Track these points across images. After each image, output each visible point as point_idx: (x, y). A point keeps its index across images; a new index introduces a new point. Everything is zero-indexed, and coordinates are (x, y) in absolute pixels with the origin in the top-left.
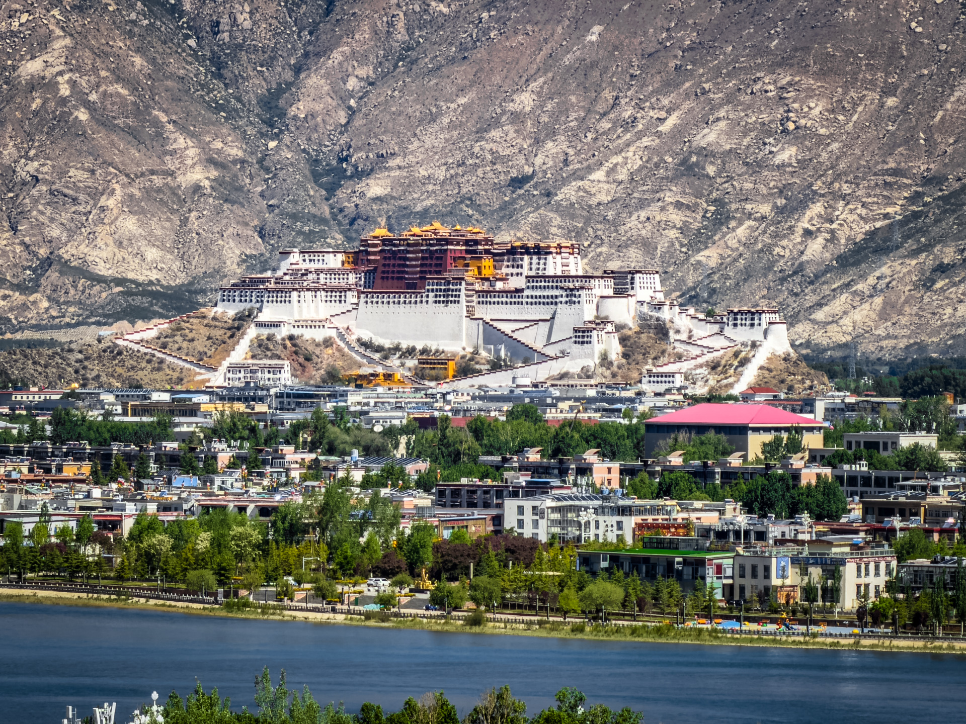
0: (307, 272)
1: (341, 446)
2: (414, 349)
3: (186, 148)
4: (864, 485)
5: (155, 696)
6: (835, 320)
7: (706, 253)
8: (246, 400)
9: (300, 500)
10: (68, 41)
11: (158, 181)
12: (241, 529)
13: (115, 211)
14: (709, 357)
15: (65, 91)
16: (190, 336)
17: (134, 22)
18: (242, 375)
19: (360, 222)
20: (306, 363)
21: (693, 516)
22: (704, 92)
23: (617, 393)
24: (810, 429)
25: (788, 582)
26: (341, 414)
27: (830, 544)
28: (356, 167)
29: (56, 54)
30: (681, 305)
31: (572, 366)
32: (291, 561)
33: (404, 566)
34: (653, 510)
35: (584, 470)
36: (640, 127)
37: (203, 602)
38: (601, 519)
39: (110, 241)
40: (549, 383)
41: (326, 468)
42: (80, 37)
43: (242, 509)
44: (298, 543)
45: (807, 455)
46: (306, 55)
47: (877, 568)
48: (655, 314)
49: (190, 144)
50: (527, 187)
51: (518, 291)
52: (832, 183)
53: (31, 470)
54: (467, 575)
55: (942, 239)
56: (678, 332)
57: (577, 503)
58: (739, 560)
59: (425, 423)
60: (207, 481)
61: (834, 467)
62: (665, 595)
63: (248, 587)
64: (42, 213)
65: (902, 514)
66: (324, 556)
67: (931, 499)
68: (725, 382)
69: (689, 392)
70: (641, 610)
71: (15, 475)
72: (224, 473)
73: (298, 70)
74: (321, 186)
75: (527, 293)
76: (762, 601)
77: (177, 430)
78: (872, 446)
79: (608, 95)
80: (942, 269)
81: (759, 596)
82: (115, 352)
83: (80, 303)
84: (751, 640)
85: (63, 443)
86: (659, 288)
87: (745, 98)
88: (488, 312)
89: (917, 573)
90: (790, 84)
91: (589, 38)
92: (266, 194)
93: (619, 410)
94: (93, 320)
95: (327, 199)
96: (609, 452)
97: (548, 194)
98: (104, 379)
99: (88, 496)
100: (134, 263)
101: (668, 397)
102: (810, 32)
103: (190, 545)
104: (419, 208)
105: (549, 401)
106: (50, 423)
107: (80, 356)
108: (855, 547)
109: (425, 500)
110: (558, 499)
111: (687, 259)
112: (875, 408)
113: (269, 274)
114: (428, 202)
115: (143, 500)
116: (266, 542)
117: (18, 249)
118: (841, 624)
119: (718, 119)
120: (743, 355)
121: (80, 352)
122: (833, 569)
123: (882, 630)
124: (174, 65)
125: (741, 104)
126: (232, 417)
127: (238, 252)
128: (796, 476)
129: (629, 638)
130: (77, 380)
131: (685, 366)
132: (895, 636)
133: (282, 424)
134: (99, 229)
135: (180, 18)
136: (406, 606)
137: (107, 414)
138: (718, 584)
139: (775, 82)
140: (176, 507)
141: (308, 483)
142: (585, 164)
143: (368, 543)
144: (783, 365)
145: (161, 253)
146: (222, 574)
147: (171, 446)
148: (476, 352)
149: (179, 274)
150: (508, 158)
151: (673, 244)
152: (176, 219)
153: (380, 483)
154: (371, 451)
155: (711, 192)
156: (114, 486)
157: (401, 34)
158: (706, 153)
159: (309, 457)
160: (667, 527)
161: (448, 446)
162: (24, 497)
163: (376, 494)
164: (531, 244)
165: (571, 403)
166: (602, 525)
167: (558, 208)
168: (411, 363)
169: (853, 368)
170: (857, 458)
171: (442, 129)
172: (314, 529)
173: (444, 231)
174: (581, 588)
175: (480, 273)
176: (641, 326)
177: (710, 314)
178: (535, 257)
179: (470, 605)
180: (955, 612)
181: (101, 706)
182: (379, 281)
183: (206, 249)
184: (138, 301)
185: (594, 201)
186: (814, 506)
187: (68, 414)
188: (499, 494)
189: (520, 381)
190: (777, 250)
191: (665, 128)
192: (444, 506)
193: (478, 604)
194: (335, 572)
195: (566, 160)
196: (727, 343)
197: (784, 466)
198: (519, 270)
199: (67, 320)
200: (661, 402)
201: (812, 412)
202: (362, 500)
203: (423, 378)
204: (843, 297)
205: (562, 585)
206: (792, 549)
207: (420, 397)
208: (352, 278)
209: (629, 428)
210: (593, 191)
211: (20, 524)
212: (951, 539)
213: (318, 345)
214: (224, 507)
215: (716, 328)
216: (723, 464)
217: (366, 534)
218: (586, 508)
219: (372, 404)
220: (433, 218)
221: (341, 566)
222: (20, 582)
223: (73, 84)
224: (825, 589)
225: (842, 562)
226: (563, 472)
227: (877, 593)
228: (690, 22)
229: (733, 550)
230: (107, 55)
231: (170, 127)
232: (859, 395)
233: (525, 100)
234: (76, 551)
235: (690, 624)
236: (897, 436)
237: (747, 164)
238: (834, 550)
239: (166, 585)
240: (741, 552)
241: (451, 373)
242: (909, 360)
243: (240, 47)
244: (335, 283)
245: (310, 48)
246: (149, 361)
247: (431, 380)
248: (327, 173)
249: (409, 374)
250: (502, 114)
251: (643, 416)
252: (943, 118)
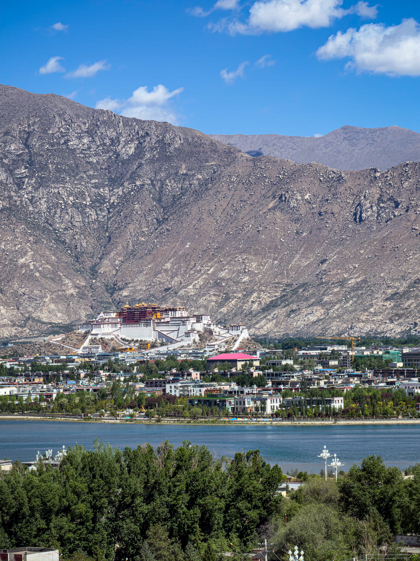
0: (106, 319)
1: (117, 370)
2: (138, 340)
3: (69, 283)
4: (272, 376)
5: (64, 447)
6: (262, 327)
7: (223, 309)
8: (88, 357)
9: (105, 386)
10: (32, 253)
11: (60, 293)
12: (88, 396)
13: (48, 302)
14: (225, 340)
15: (32, 267)
16: (71, 339)
17: (52, 246)
18: (87, 350)
19: (121, 303)
20: (106, 346)
21: (222, 387)
22: (221, 261)
23: (198, 351)
24: (256, 360)
25: (250, 406)
26: (117, 360)
27: (262, 394)
28: (119, 287)
29: (29, 256)
30: (216, 325)
31: (185, 344)
32: (103, 405)
33: (137, 405)
34: (210, 386)
35: (189, 375)
36: (202, 272)
37: (78, 418)
38: (195, 389)
39: (47, 311)
40: (178, 349)
41: (113, 377)
42: (36, 251)
43: (88, 390)
44: (105, 399)
45: (255, 368)
46: (103, 254)
47: (277, 401)
48: (209, 327)
49: (70, 282)
50: (169, 291)
51: (168, 322)
52: (259, 287)
53: (25, 381)
54: (156, 407)
55: (292, 302)
56: (216, 332)
57: (187, 384)
58: (236, 400)
59: (142, 362)
60: (78, 382)
61: (263, 371)
62: (214, 411)
63: (91, 413)
64: (26, 304)
65: (283, 384)
66: (113, 403)
67: (292, 380)
68: (230, 347)
69: (219, 350)
70: (207, 416)
71: (20, 382)
72: (83, 379)
73: (101, 259)
74: (109, 293)
75: (170, 322)
76: (243, 412)
77: (68, 367)
78: (274, 364)
79: (193, 263)
80: (293, 311)
81: (242, 410)
82: (49, 344)
83: (38, 330)
84: (240, 424)
85: (34, 372)
86: (209, 320)
87: (233, 263)
88: (159, 329)
89: (288, 402)
90: (246, 258)
91: (186, 246)
92: (93, 296)
93: (199, 356)
94: (43, 335)
95: (111, 297)
96: (196, 369)
97: (176, 293)
98: (46, 352)
99: (42, 388)
100: (54, 318)
101: (213, 352)
102: (251, 242)
103: (73, 401)
104: (138, 298)
105: (178, 354)
106: (30, 366)
107: (39, 346)
108: (270, 395)
109: (142, 385)
110: (182, 384)
111: (218, 311)
112: (274, 353)
113: (94, 320)
114: (140, 297)
115: (59, 388)
116: (96, 399)
117: (20, 315)
118: (267, 418)
119: (225, 269)
120: (235, 339)
121: (39, 345)
122: (264, 401)
123: (279, 419)
124: (64, 259)
125: (232, 264)
126: (85, 363)
127: (85, 313)
128: (252, 374)
129: (204, 424)
130: (38, 353)
131: (218, 343)
132: (282, 420)
133: (99, 364)
134: (43, 308)
135: (66, 244)
136: (138, 417)
137: (48, 363)
138: (230, 407)
139: (242, 257)
140: (69, 390)
141: (107, 382)
142: (187, 284)
143: (126, 398)
144: (247, 341)
145: (62, 315)
146: (83, 410)
147: (66, 372)
148: (156, 341)
149: (68, 321)
150: (164, 283)
151: (213, 307)
152: (66, 304)
153: (129, 380)
154: (126, 371)
155: (224, 291)
156: (50, 384)
157: (131, 247)
158: (222, 279)
159: (108, 374)
160: (214, 391)
161: (149, 369)
162: (23, 389)
163: (128, 384)
164: (172, 308)
165: (185, 355)
166: (195, 391)
167: (179, 297)
168: (137, 344)
169: (267, 341)
170: (270, 368)
171: (144, 275)
172: (110, 395)
173: (146, 305)
174: (189, 410)
175: (157, 317)
176: (204, 331)
177: (225, 327)
178: (173, 312)
179: (157, 416)
180: (300, 413)
181: (48, 451)
182: (127, 321)
183: (75, 313)
184: (56, 329)
185: (190, 294)
186: (257, 383)
187: (36, 363)
188: (164, 383)
189: (169, 349)
190: (244, 307)
191: (210, 272)
192: (148, 387)
193: (159, 416)
194: (116, 408)
195: (181, 283)
196: (230, 335)
197: (248, 371)
198: (168, 316)
199: (35, 335)
200: (211, 353)
201: (256, 355)
202: (124, 386)
203: (141, 349)
204: (264, 321)
205: (184, 409)
206: (251, 396)
207: (140, 355)
208: (119, 320)
209: (202, 361)
210: (189, 291)
211: (22, 397)
212: (298, 391)
213: (109, 340)
214: (83, 389)
215: (227, 331)
216: (230, 371)
217: (125, 396)
218: (190, 386)
219: (126, 357)
220: (142, 301)
221: (118, 406)
222: (23, 414)
223: (34, 265)
224: (261, 408)
225: (266, 399)
226: (183, 376)
227: (277, 408)
228: (216, 241)
229: (234, 397)
230: (44, 256)
231: (64, 277)
232: (270, 349)
233: (168, 265)
234: (39, 404)
235: (222, 419)
236: (281, 361)
237: (234, 282)
238: (264, 396)
239: (67, 413)
240: (236, 397)
241: (149, 347)
242: (284, 338)
243: (83, 252)
244: (114, 322)
245: (104, 252)
246: (59, 347)
247: (143, 349)
248: (110, 289)
249: (136, 348)
250: (161, 270)
251: (206, 358)
252: (291, 267)
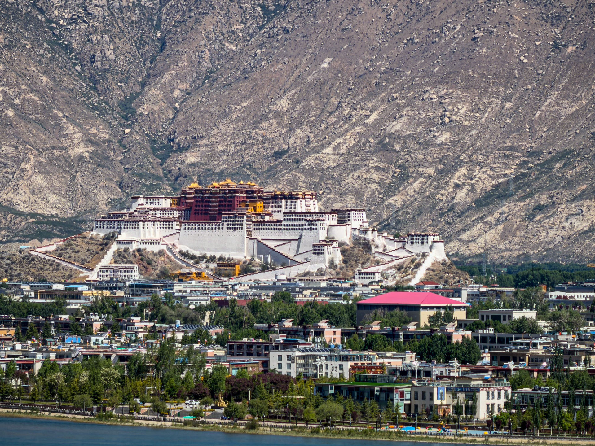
0: (149, 210)
1: (169, 318)
2: (214, 257)
3: (74, 133)
4: (491, 342)
6: (473, 240)
7: (395, 198)
8: (111, 289)
9: (144, 351)
11: (56, 153)
12: (107, 370)
13: (30, 172)
14: (396, 262)
16: (77, 249)
17: (42, 55)
18: (108, 273)
19: (182, 178)
20: (148, 266)
21: (386, 361)
22: (394, 99)
23: (340, 285)
24: (458, 308)
25: (444, 402)
26: (169, 297)
27: (470, 379)
28: (179, 145)
30: (379, 230)
31: (312, 268)
32: (139, 389)
33: (208, 392)
34: (361, 358)
35: (319, 333)
36: (354, 120)
37: (84, 414)
38: (329, 363)
39: (27, 190)
40: (298, 278)
41: (160, 332)
42: (8, 65)
43: (108, 357)
44: (142, 378)
45: (456, 323)
46: (148, 76)
47: (499, 394)
48: (363, 236)
49: (77, 130)
50: (284, 157)
51: (279, 221)
52: (472, 155)
54: (247, 398)
55: (540, 190)
56: (377, 247)
57: (315, 353)
58: (415, 389)
59: (222, 303)
60: (86, 339)
61: (473, 331)
62: (369, 411)
63: (112, 405)
65: (515, 361)
66: (159, 386)
67: (532, 351)
68: (406, 278)
69: (384, 284)
70: (354, 420)
72: (97, 335)
73: (143, 85)
74: (157, 156)
75: (283, 223)
76: (428, 415)
77: (68, 307)
78: (496, 318)
79: (334, 101)
80: (540, 208)
81: (427, 411)
82: (30, 259)
83: (8, 228)
84: (422, 439)
86: (365, 220)
87: (418, 103)
88: (260, 235)
89: (524, 397)
90: (446, 94)
91: (323, 66)
92: (124, 161)
93: (341, 295)
94: (17, 239)
95: (161, 165)
96: (334, 322)
97: (297, 162)
98: (23, 276)
99: (13, 348)
100: (42, 204)
101: (371, 287)
102: (459, 62)
103: (76, 379)
104: (218, 170)
105: (297, 289)
107: (9, 262)
108: (485, 381)
109: (221, 352)
110: (303, 351)
111: (383, 202)
112: (498, 294)
113: (125, 211)
114: (224, 167)
115: (47, 351)
116: (123, 377)
118: (477, 428)
119: (402, 116)
120: (417, 261)
121: (9, 259)
122: (472, 395)
123: (502, 432)
124: (68, 82)
125: (416, 106)
126: (102, 300)
127: (106, 197)
128: (449, 337)
129: (347, 437)
130: (6, 276)
131: (381, 268)
132: (510, 436)
133: (133, 304)
134: (20, 183)
135: (71, 53)
136: (210, 417)
137: (26, 298)
138: (401, 404)
139: (437, 93)
140: (67, 356)
141: (149, 341)
142: (320, 143)
143: (186, 377)
144: (441, 268)
145: (58, 198)
146: (96, 397)
147: (64, 317)
148: (252, 259)
149: (69, 211)
150: (273, 139)
151: (374, 193)
152: (68, 177)
153: (194, 341)
154: (188, 321)
155: (398, 161)
156: (29, 342)
157: (206, 63)
158: (395, 137)
159: (150, 324)
160: (370, 368)
161: (235, 317)
163: (191, 348)
164: (286, 193)
165: (311, 291)
166: (330, 367)
167: (304, 171)
168: (213, 266)
169: (485, 270)
170: (487, 326)
171: (232, 122)
172: (153, 369)
173: (233, 185)
174: (317, 406)
175: (255, 210)
176: (354, 243)
177: (396, 236)
178: (289, 201)
179: (250, 417)
180: (547, 421)
182: (193, 216)
183: (86, 195)
184: (44, 227)
185: (326, 166)
186: (460, 355)
188: (267, 348)
189: (280, 277)
190: (438, 196)
191: (369, 121)
192: (232, 355)
193: (254, 416)
194: (165, 396)
195: (308, 141)
196: (407, 254)
197: (442, 331)
198: (279, 209)
200: (366, 290)
201: (459, 296)
202: (182, 352)
203: (220, 275)
204: (479, 226)
205: (305, 404)
206: (447, 382)
207: (218, 288)
208: (176, 214)
209: (346, 306)
210: (325, 160)
212: (545, 376)
213: (155, 255)
215: (400, 245)
216: (405, 329)
217: (185, 372)
218: (320, 357)
219: (188, 291)
220: (226, 176)
221: (169, 392)
223: (5, 93)
224: (467, 407)
225: (478, 390)
226: (306, 334)
227: (499, 409)
228: (385, 56)
229: (411, 383)
230: (25, 75)
231: (65, 120)
232: (489, 286)
233: (283, 104)
234: (6, 383)
235: (384, 428)
236: (512, 312)
237: (419, 143)
238: (473, 383)
239: (62, 404)
240: (416, 384)
241: (237, 272)
242: (519, 264)
243: (107, 70)
244: (166, 217)
245: (151, 71)
246: (51, 265)
247: (225, 276)
248: (161, 148)
249: (211, 273)
250: (269, 112)
251: (356, 299)
252: (540, 116)
